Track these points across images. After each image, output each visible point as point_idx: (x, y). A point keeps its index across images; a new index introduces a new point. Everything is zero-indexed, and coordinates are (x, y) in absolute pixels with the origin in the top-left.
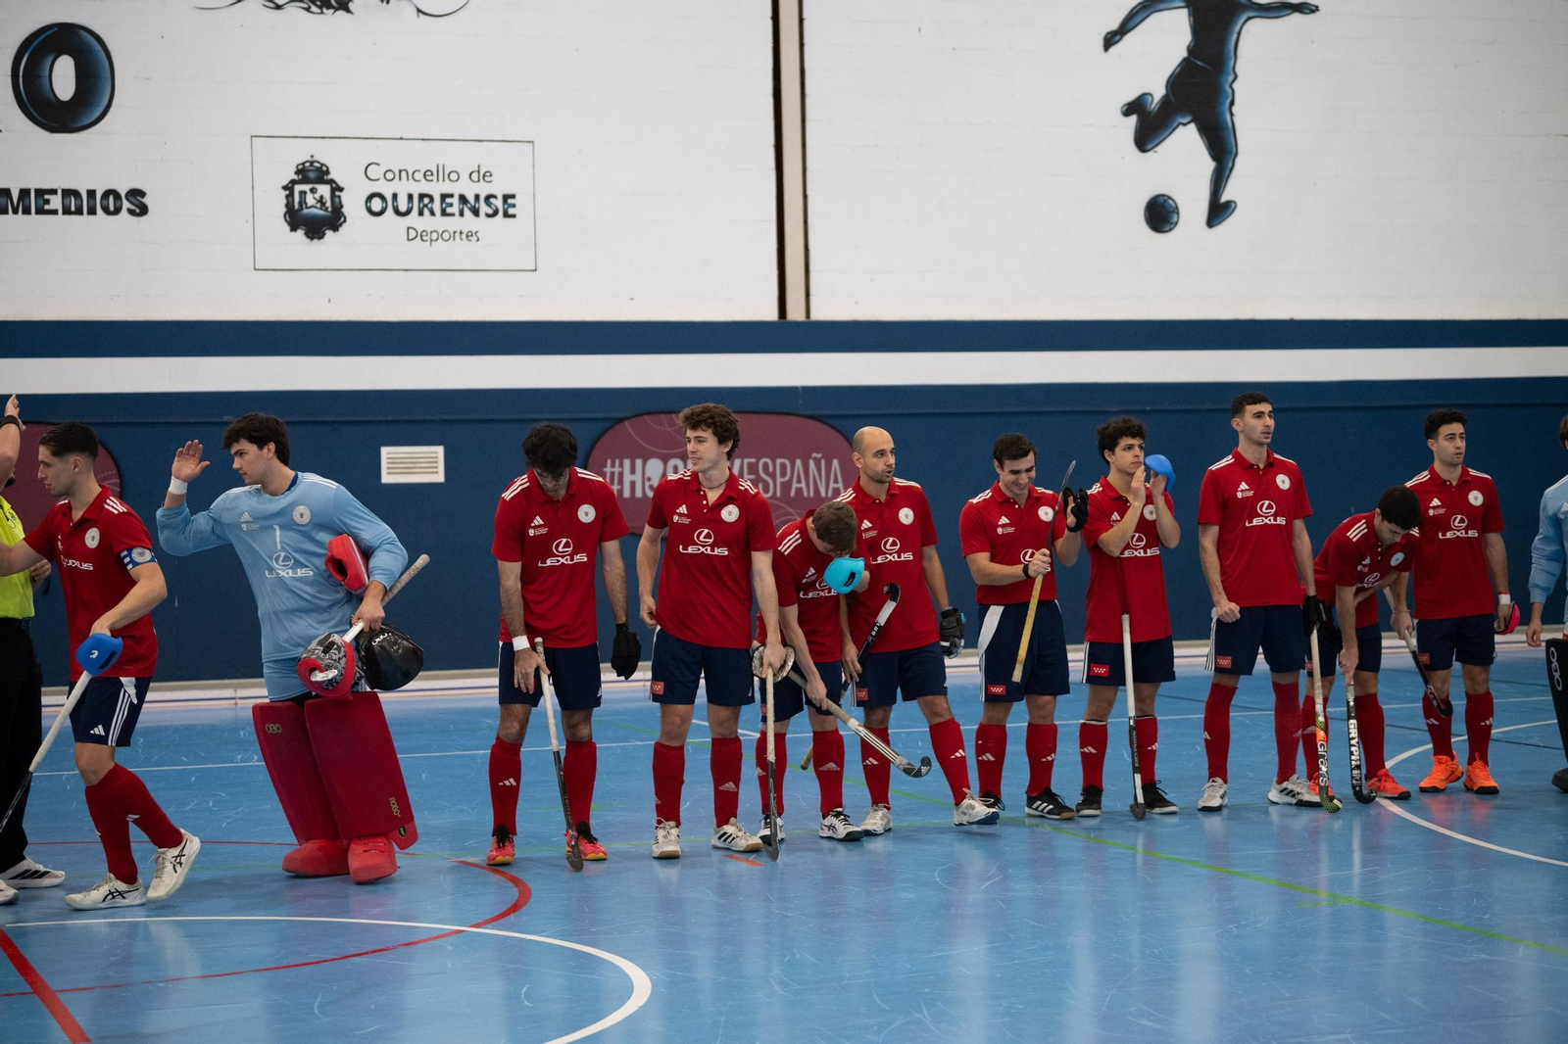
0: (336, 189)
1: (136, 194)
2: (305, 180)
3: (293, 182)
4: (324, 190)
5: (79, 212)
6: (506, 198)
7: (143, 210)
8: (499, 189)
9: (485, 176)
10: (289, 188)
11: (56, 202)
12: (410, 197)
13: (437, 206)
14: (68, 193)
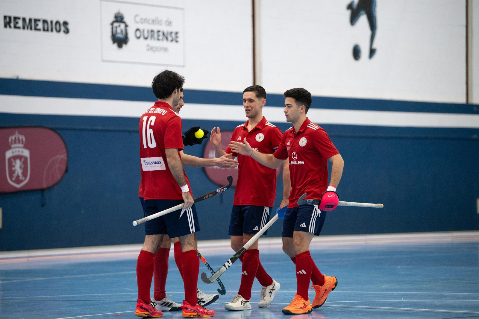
0: (126, 26)
1: (65, 23)
2: (117, 21)
3: (114, 22)
4: (123, 26)
5: (48, 30)
6: (177, 33)
7: (67, 31)
8: (173, 29)
9: (169, 23)
10: (112, 24)
11: (40, 25)
12: (148, 31)
13: (156, 36)
14: (45, 22)
